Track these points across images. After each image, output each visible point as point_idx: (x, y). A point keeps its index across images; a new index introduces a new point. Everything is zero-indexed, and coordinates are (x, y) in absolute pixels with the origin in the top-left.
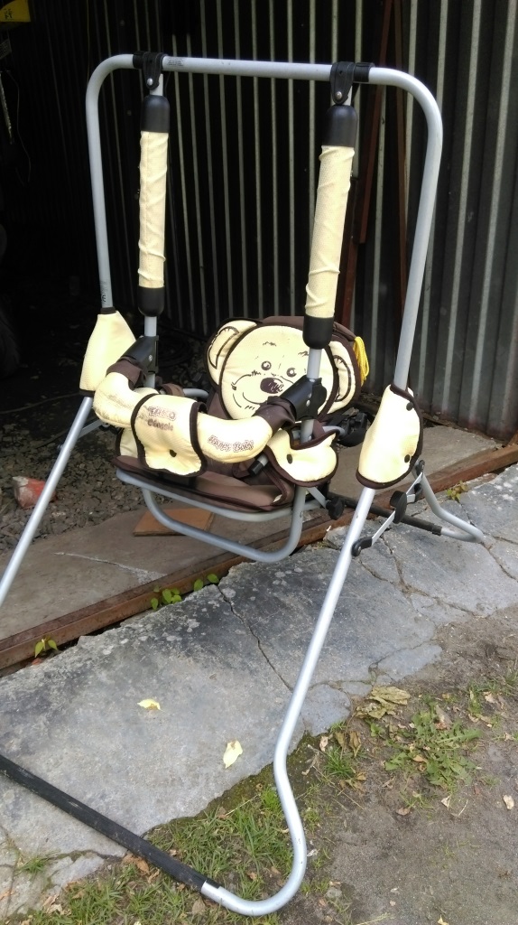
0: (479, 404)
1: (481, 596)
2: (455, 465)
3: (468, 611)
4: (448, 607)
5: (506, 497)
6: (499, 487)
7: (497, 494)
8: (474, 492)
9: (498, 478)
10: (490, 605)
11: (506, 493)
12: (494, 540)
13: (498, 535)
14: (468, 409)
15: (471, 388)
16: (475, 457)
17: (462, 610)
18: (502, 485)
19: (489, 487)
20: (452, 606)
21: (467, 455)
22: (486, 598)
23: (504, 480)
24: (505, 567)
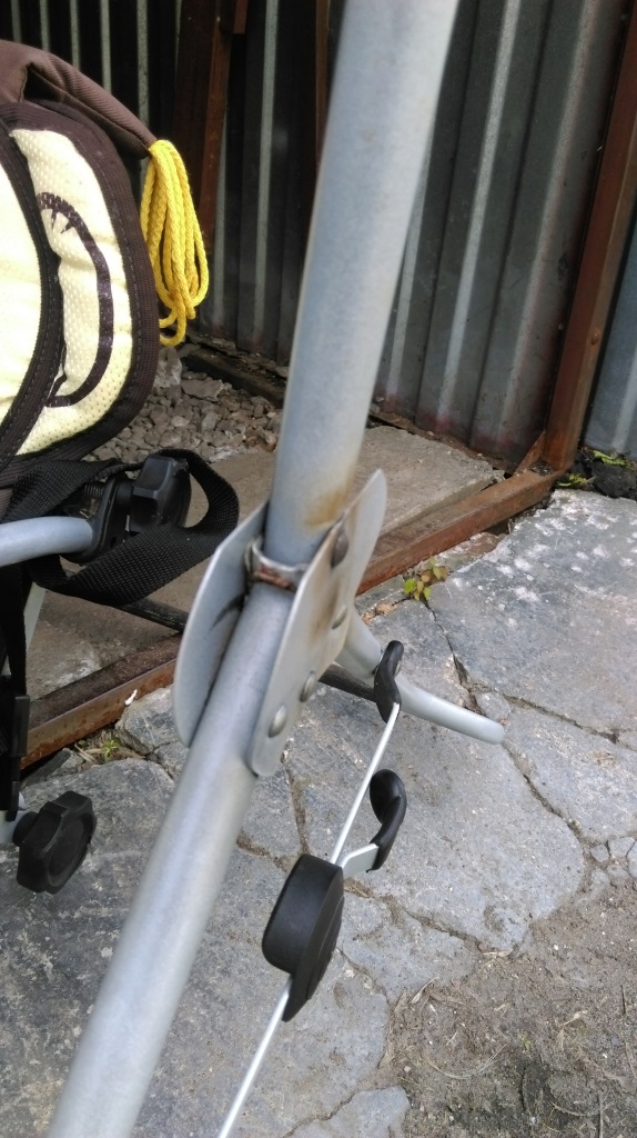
0: (459, 384)
1: (492, 881)
2: (419, 518)
3: (464, 937)
4: (416, 926)
5: (521, 592)
6: (506, 570)
7: (503, 586)
8: (457, 582)
9: (502, 549)
10: (515, 906)
11: (522, 584)
12: (507, 706)
13: (515, 692)
14: (437, 394)
15: (445, 352)
16: (457, 500)
17: (453, 933)
18: (512, 565)
19: (486, 569)
20: (427, 922)
21: (440, 496)
22: (503, 886)
23: (514, 552)
24: (536, 781)
